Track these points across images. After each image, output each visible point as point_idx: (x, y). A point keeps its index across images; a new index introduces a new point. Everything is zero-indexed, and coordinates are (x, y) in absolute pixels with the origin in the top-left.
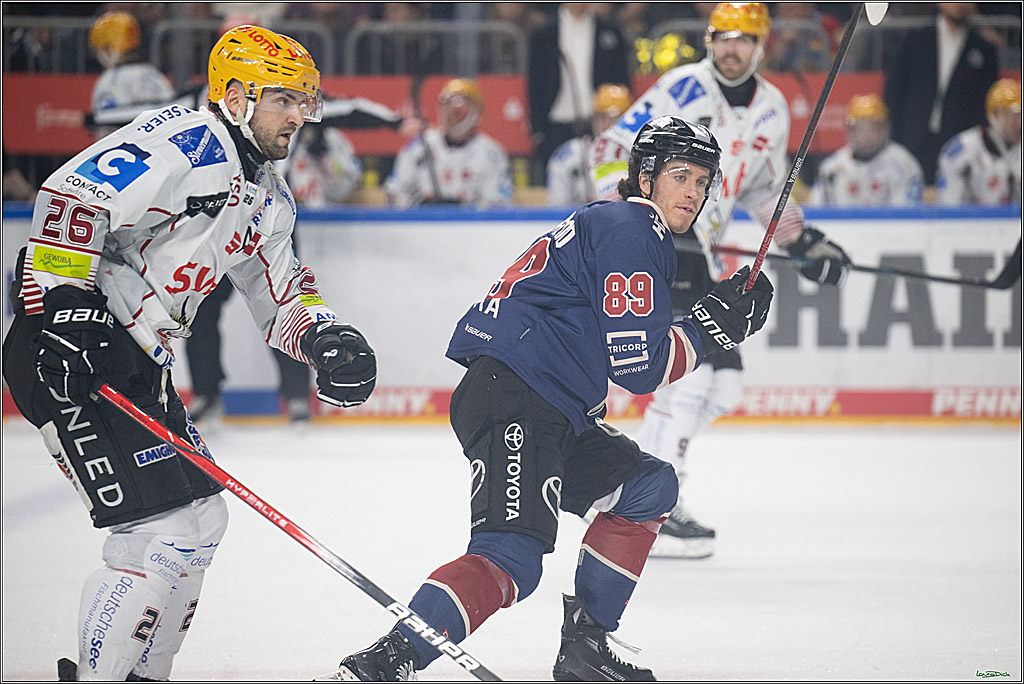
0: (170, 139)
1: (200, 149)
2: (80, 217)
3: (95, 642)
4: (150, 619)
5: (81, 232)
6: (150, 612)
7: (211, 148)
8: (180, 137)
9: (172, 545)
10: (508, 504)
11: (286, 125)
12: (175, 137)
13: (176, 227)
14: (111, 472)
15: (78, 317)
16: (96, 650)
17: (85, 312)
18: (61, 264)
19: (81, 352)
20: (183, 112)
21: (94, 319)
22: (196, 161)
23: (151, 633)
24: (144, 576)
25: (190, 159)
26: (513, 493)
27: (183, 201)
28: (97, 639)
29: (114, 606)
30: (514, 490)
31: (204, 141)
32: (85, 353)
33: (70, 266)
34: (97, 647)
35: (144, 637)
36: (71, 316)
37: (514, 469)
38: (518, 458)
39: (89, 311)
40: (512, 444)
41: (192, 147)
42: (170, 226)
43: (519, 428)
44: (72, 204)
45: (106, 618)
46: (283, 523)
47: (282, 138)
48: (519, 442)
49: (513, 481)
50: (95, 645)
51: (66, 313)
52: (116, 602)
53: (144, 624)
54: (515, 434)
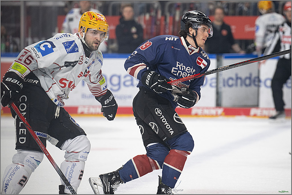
0: (62, 43)
1: (71, 48)
2: (30, 58)
3: (6, 184)
4: (24, 179)
5: (28, 62)
6: (24, 177)
7: (74, 48)
8: (65, 43)
9: (33, 158)
10: (169, 130)
11: (95, 40)
12: (64, 43)
13: (61, 69)
14: (25, 134)
15: (13, 81)
16: (7, 187)
17: (16, 81)
18: (18, 67)
19: (10, 91)
20: (68, 36)
21: (17, 83)
22: (69, 51)
23: (24, 184)
24: (23, 166)
25: (67, 51)
26: (168, 127)
27: (63, 62)
28: (7, 183)
29: (13, 174)
30: (168, 126)
31: (72, 45)
32: (11, 91)
33: (20, 69)
34: (7, 186)
35: (22, 185)
36: (11, 80)
37: (164, 120)
38: (163, 117)
39: (17, 81)
40: (159, 114)
41: (68, 47)
42: (59, 69)
43: (158, 109)
44: (29, 54)
45: (10, 177)
46: (47, 155)
47: (94, 44)
48: (160, 112)
49: (166, 124)
50: (6, 185)
51: (10, 79)
52: (14, 173)
53: (22, 180)
54: (158, 111)
